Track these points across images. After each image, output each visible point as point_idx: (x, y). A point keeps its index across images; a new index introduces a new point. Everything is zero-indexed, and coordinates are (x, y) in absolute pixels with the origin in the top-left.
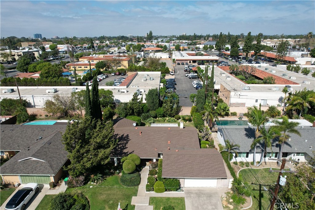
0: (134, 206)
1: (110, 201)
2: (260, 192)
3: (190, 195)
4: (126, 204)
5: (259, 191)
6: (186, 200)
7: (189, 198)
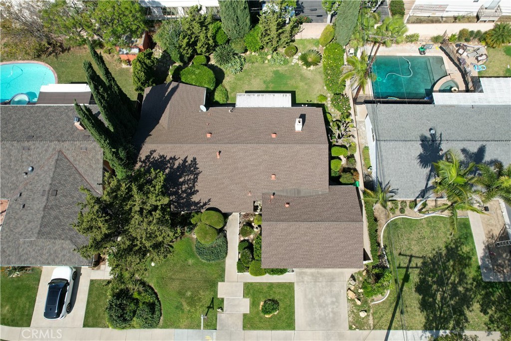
0: (223, 300)
1: (186, 291)
2: (407, 271)
3: (302, 278)
4: (211, 297)
5: (405, 270)
6: (297, 288)
7: (301, 283)
